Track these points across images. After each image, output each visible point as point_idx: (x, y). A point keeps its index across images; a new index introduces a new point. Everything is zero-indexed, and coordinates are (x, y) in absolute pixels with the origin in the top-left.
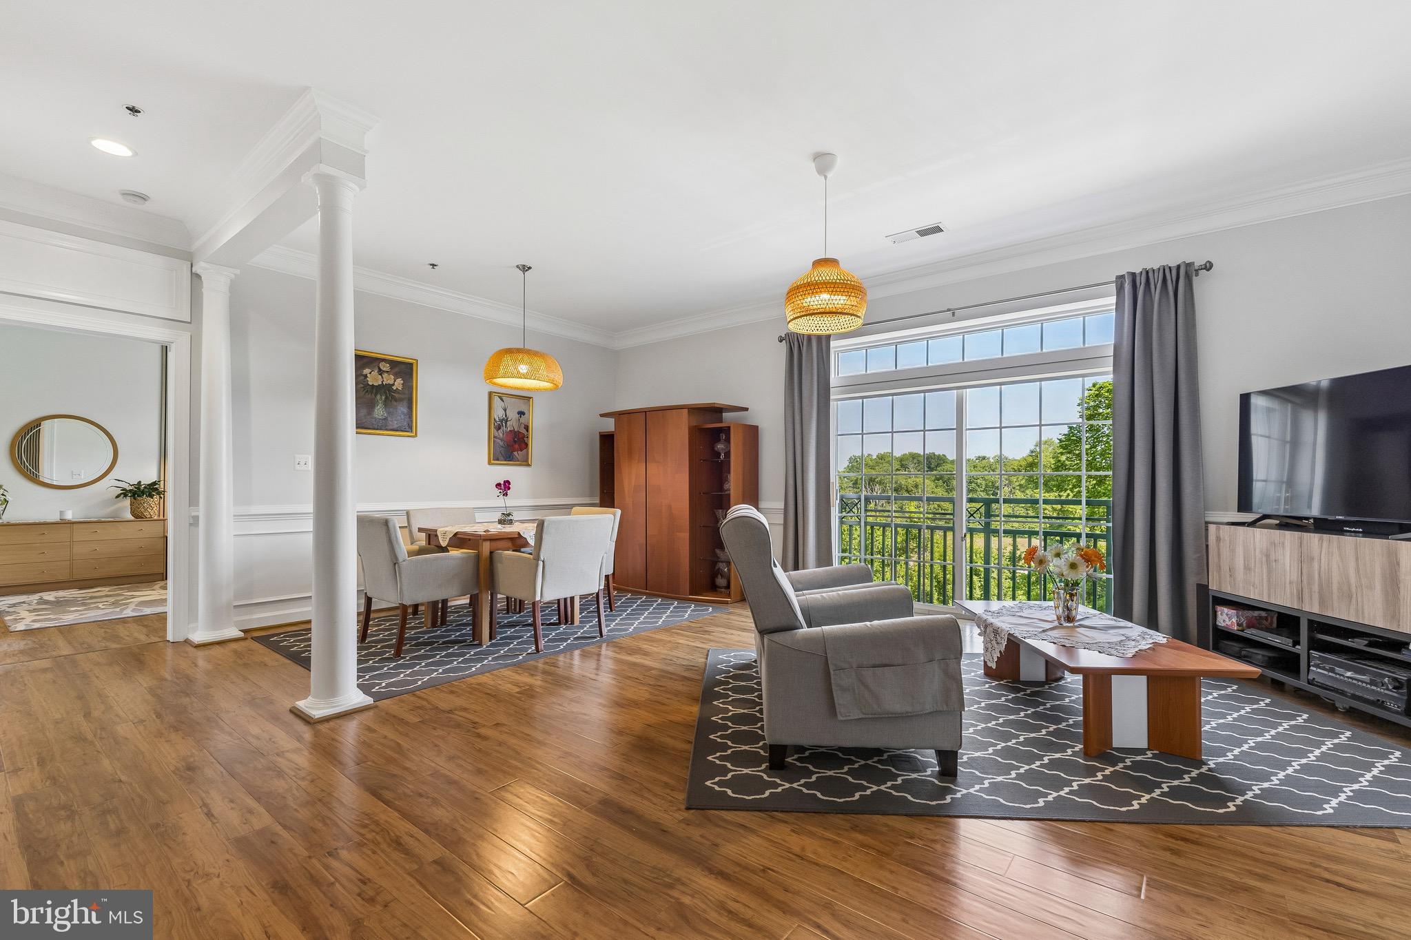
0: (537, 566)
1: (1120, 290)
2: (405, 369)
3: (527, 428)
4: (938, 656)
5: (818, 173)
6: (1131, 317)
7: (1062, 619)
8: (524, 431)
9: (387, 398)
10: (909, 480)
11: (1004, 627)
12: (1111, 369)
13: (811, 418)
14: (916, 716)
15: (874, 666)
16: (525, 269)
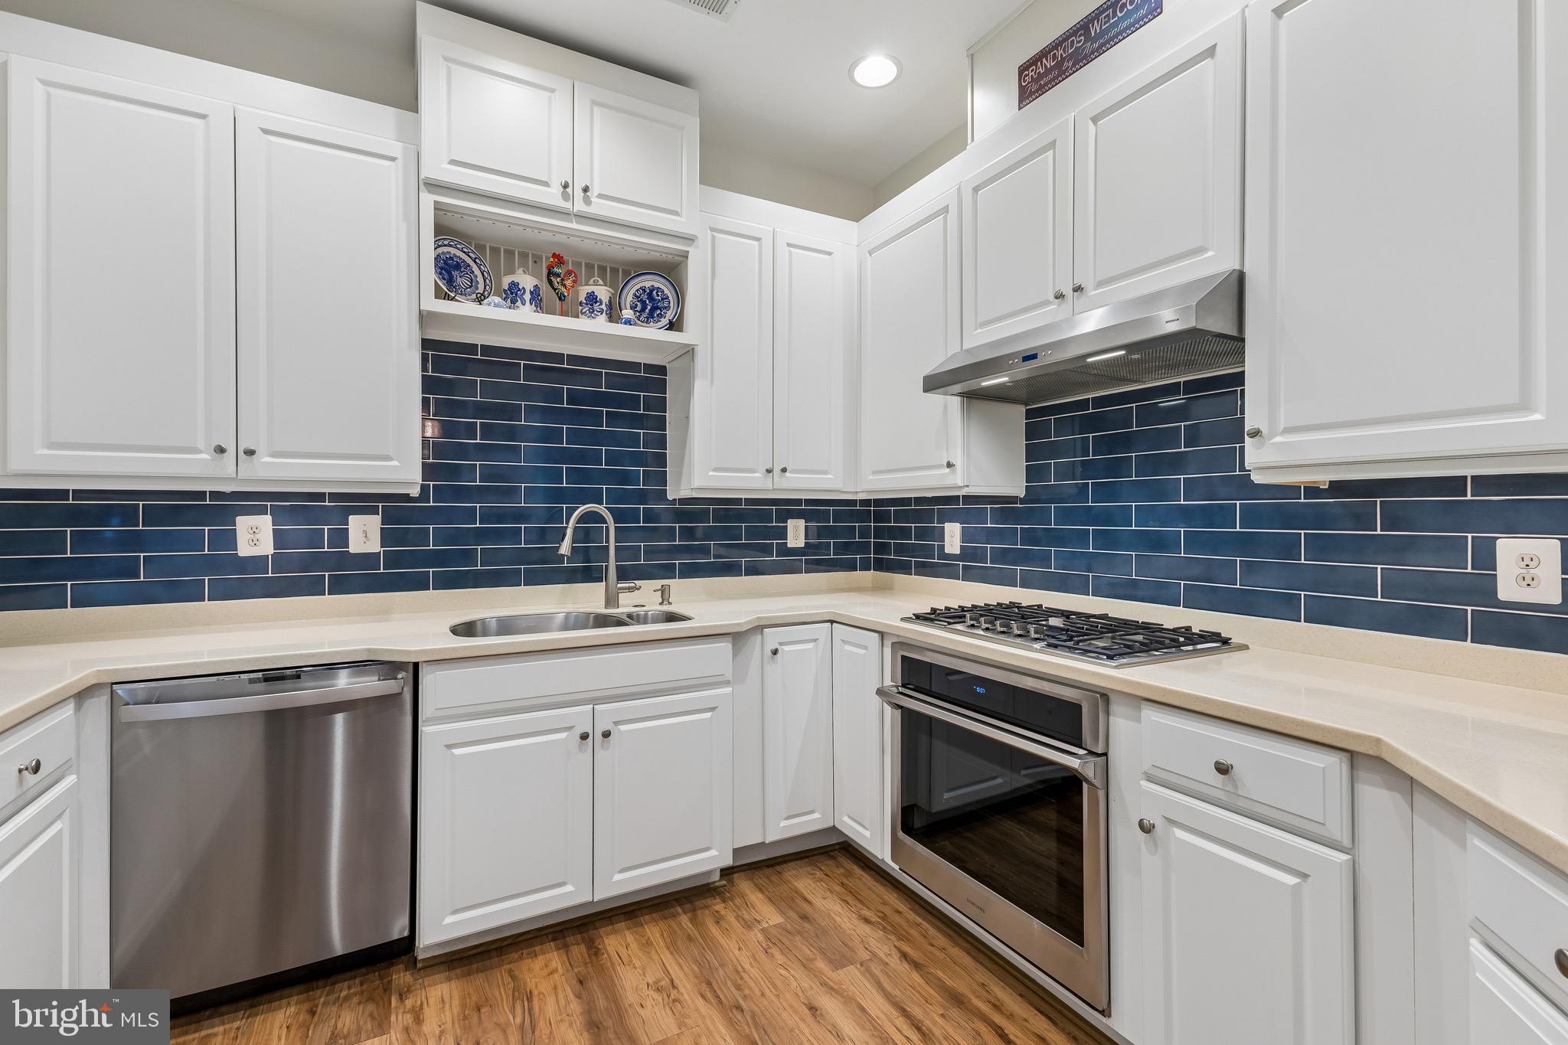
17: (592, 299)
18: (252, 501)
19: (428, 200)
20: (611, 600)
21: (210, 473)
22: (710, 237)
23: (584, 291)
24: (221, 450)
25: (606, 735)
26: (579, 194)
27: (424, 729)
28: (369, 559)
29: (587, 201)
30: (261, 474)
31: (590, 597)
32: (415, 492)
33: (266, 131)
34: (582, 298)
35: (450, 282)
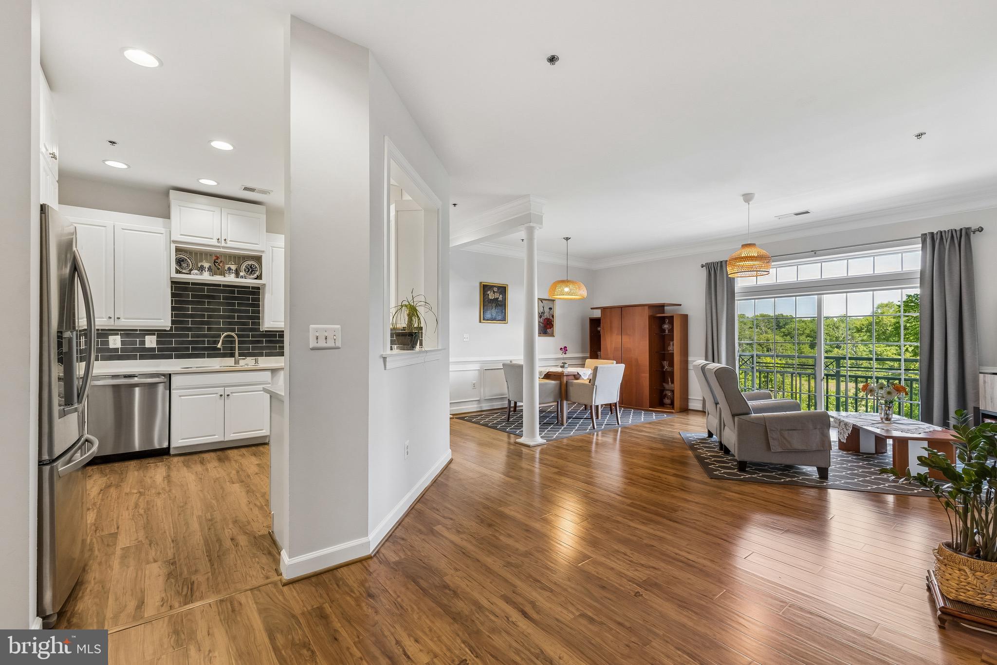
0: (594, 388)
1: (924, 242)
2: (503, 290)
3: (553, 316)
4: (818, 427)
5: (744, 201)
6: (931, 257)
7: (884, 419)
8: (551, 318)
9: (496, 305)
10: (761, 336)
11: (850, 422)
12: (919, 285)
13: (722, 312)
14: (809, 451)
15: (788, 430)
16: (567, 239)
17: (230, 269)
18: (114, 332)
19: (173, 246)
20: (237, 362)
21: (106, 324)
22: (271, 250)
23: (227, 267)
24: (110, 318)
25: (228, 395)
26: (223, 241)
27: (172, 391)
28: (153, 349)
29: (226, 243)
30: (122, 324)
31: (229, 362)
32: (168, 329)
33: (123, 229)
34: (226, 268)
35: (180, 265)
